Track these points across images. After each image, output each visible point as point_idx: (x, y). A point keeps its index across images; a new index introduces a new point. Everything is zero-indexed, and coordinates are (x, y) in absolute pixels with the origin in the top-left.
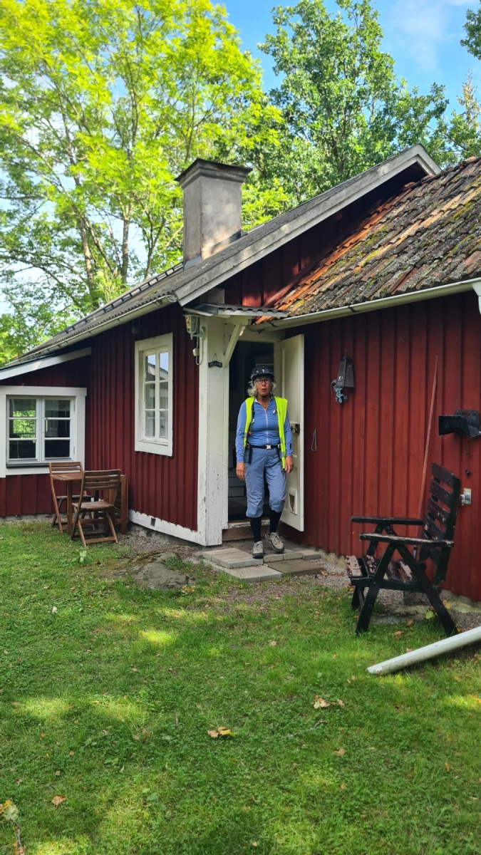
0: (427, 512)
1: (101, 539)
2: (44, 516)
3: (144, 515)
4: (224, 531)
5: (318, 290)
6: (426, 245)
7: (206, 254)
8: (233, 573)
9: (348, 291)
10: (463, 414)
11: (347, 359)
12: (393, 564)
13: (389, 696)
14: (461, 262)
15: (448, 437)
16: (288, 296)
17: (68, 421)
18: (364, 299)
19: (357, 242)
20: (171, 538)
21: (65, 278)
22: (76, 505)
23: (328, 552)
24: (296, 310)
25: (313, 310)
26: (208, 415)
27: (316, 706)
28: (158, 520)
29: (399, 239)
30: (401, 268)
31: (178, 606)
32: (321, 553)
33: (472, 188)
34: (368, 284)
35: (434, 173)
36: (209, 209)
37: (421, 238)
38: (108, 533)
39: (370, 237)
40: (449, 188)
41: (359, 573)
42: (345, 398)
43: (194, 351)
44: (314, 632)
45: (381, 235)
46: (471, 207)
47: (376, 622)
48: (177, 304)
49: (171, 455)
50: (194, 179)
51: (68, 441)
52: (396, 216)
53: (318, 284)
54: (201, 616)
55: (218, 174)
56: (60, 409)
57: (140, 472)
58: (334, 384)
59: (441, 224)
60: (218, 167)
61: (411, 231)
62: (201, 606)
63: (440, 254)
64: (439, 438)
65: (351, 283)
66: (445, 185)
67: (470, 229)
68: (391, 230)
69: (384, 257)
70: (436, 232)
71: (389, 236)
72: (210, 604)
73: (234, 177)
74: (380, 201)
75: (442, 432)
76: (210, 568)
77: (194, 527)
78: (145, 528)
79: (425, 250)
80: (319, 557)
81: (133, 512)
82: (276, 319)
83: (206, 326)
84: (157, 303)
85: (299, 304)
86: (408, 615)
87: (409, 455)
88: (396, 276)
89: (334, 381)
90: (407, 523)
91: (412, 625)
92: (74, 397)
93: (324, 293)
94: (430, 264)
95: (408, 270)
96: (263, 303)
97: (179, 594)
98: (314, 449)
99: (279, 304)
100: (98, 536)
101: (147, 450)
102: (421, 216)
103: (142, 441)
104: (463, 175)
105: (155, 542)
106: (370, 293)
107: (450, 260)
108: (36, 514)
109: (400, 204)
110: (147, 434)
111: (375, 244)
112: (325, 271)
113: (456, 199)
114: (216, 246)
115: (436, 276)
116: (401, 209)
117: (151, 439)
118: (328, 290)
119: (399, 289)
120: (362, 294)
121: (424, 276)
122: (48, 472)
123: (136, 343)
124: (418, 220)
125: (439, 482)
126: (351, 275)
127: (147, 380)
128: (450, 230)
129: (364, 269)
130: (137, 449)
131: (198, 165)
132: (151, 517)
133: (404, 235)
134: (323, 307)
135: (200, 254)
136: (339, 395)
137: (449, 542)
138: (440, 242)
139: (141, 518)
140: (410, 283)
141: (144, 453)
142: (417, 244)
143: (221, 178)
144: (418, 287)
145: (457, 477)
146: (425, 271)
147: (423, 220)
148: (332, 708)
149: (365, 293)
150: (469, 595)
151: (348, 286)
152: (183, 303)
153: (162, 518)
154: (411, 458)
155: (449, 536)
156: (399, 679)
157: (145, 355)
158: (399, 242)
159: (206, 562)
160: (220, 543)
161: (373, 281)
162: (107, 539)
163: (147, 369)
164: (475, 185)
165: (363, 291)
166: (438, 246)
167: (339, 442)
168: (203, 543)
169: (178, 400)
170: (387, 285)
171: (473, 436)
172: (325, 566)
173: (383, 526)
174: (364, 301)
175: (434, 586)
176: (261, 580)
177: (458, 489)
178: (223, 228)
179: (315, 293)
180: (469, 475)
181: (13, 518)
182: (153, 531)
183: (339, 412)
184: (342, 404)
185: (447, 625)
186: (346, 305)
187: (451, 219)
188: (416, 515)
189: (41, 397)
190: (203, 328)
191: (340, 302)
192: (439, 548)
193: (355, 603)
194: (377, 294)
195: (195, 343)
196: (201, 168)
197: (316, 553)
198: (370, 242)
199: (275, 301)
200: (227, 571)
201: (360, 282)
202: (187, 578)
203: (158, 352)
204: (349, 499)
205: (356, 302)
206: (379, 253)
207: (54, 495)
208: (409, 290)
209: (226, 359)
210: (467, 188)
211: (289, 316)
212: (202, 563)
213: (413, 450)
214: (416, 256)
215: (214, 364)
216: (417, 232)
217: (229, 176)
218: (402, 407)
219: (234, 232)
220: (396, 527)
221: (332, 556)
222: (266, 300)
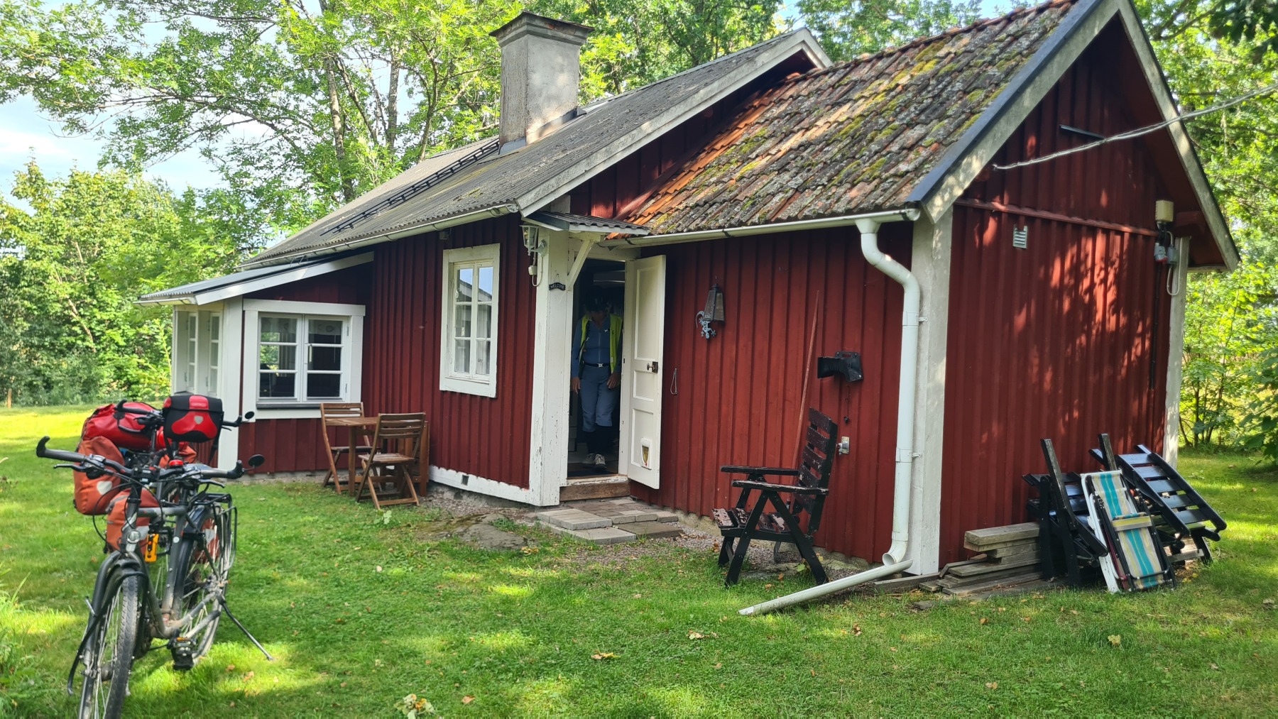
0: (803, 461)
1: (399, 501)
2: (304, 474)
3: (451, 472)
4: (562, 489)
5: (684, 204)
6: (809, 165)
7: (532, 137)
8: (579, 534)
9: (721, 211)
10: (844, 356)
11: (717, 288)
12: (764, 515)
13: (760, 628)
14: (845, 192)
15: (827, 380)
16: (646, 206)
17: (339, 350)
18: (741, 224)
19: (729, 145)
20: (491, 499)
21: (303, 140)
22: (366, 457)
23: (688, 513)
24: (658, 227)
25: (680, 229)
26: (547, 348)
27: (692, 637)
28: (472, 478)
29: (779, 151)
30: (782, 189)
31: (524, 566)
32: (679, 515)
33: (863, 97)
34: (744, 205)
35: (824, 66)
36: (536, 79)
37: (805, 154)
38: (405, 493)
39: (746, 141)
40: (839, 91)
41: (730, 524)
42: (713, 333)
43: (530, 268)
44: (681, 586)
45: (759, 141)
46: (860, 124)
47: (744, 577)
48: (519, 214)
49: (493, 395)
50: (518, 36)
51: (338, 376)
52: (776, 118)
53: (684, 194)
54: (554, 574)
55: (549, 33)
56: (326, 332)
57: (446, 417)
58: (700, 316)
59: (827, 141)
60: (550, 25)
61: (793, 142)
62: (549, 565)
63: (824, 181)
64: (817, 381)
65: (724, 201)
66: (833, 87)
67: (856, 153)
68: (771, 136)
69: (763, 172)
70: (821, 150)
71: (768, 144)
72: (559, 564)
73: (571, 37)
74: (757, 94)
75: (821, 375)
76: (548, 531)
77: (524, 484)
78: (451, 488)
79: (809, 170)
80: (676, 520)
81: (435, 468)
82: (633, 236)
83: (548, 240)
84: (493, 212)
85: (662, 219)
86: (779, 571)
87: (784, 400)
88: (776, 199)
89: (701, 313)
90: (780, 473)
91: (783, 579)
92: (348, 317)
93: (692, 208)
94: (814, 190)
95: (789, 194)
96: (615, 213)
97: (521, 555)
98: (673, 391)
99: (635, 215)
100: (393, 497)
101: (459, 390)
102: (805, 124)
103: (451, 378)
104: (854, 76)
105: (468, 505)
106: (747, 216)
107: (834, 190)
108: (293, 471)
109: (781, 101)
110: (457, 369)
111: (751, 152)
112: (692, 178)
113: (845, 108)
114: (546, 126)
115: (819, 205)
116: (783, 108)
117: (464, 375)
118: (697, 205)
119: (780, 216)
120: (737, 217)
121: (806, 203)
122: (319, 416)
123: (445, 252)
124: (802, 129)
125: (815, 428)
126: (724, 190)
127: (459, 300)
128: (836, 150)
129: (739, 184)
130: (442, 388)
131: (525, 20)
132: (461, 474)
133: (785, 146)
134: (692, 227)
135: (524, 137)
136: (706, 329)
137: (824, 490)
138: (825, 163)
139: (448, 476)
140: (791, 210)
141: (453, 393)
142: (800, 163)
143: (553, 38)
144: (800, 217)
145: (835, 422)
146: (808, 198)
147: (807, 129)
148: (706, 639)
149: (742, 216)
150: (843, 552)
151: (721, 204)
152: (525, 214)
153: (478, 474)
154: (787, 402)
155: (824, 483)
156: (770, 618)
157: (456, 268)
158: (780, 155)
159: (544, 524)
160: (558, 503)
161: (751, 202)
162: (405, 500)
163: (458, 286)
164: (866, 94)
165: (738, 213)
166: (823, 168)
167: (704, 384)
168: (537, 503)
169: (505, 327)
170: (765, 209)
171: (852, 379)
172: (684, 530)
173: (754, 475)
174: (740, 226)
175: (807, 536)
176: (613, 542)
177: (835, 438)
178: (554, 104)
179: (681, 207)
180: (848, 422)
181: (264, 476)
182: (464, 491)
183: (705, 349)
184: (709, 340)
185: (820, 576)
186: (720, 227)
187: (837, 136)
188: (790, 464)
189: (303, 316)
190: (543, 241)
191: (712, 224)
192: (813, 496)
193: (723, 559)
194: (755, 219)
195: (532, 260)
196: (528, 24)
197: (673, 515)
198: (746, 148)
199: (629, 212)
200: (571, 532)
201: (734, 201)
202: (525, 540)
203: (476, 265)
204: (715, 449)
205: (731, 226)
206: (758, 164)
207: (328, 445)
208: (790, 219)
209: (570, 280)
210: (856, 96)
211: (650, 234)
212: (538, 524)
213: (790, 395)
214: (798, 177)
215: (556, 286)
216: (800, 146)
217: (564, 36)
218: (778, 346)
219: (569, 109)
220: (767, 476)
221: (693, 517)
222: (619, 209)
